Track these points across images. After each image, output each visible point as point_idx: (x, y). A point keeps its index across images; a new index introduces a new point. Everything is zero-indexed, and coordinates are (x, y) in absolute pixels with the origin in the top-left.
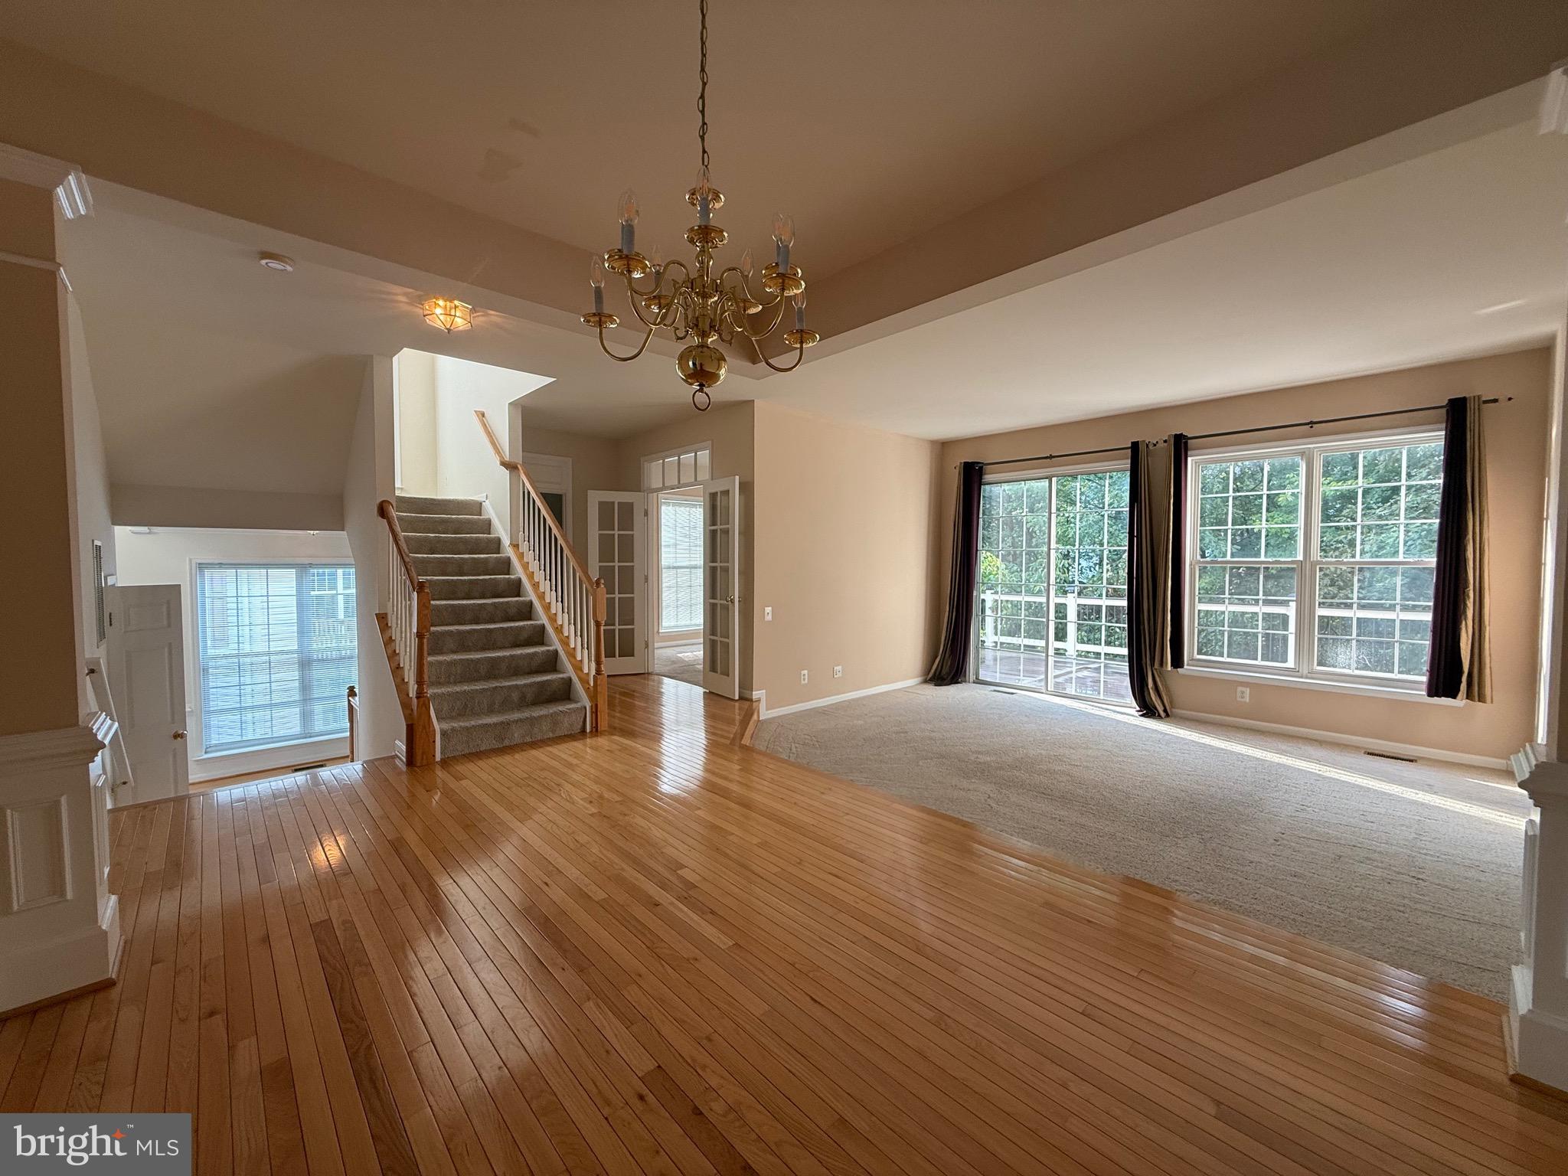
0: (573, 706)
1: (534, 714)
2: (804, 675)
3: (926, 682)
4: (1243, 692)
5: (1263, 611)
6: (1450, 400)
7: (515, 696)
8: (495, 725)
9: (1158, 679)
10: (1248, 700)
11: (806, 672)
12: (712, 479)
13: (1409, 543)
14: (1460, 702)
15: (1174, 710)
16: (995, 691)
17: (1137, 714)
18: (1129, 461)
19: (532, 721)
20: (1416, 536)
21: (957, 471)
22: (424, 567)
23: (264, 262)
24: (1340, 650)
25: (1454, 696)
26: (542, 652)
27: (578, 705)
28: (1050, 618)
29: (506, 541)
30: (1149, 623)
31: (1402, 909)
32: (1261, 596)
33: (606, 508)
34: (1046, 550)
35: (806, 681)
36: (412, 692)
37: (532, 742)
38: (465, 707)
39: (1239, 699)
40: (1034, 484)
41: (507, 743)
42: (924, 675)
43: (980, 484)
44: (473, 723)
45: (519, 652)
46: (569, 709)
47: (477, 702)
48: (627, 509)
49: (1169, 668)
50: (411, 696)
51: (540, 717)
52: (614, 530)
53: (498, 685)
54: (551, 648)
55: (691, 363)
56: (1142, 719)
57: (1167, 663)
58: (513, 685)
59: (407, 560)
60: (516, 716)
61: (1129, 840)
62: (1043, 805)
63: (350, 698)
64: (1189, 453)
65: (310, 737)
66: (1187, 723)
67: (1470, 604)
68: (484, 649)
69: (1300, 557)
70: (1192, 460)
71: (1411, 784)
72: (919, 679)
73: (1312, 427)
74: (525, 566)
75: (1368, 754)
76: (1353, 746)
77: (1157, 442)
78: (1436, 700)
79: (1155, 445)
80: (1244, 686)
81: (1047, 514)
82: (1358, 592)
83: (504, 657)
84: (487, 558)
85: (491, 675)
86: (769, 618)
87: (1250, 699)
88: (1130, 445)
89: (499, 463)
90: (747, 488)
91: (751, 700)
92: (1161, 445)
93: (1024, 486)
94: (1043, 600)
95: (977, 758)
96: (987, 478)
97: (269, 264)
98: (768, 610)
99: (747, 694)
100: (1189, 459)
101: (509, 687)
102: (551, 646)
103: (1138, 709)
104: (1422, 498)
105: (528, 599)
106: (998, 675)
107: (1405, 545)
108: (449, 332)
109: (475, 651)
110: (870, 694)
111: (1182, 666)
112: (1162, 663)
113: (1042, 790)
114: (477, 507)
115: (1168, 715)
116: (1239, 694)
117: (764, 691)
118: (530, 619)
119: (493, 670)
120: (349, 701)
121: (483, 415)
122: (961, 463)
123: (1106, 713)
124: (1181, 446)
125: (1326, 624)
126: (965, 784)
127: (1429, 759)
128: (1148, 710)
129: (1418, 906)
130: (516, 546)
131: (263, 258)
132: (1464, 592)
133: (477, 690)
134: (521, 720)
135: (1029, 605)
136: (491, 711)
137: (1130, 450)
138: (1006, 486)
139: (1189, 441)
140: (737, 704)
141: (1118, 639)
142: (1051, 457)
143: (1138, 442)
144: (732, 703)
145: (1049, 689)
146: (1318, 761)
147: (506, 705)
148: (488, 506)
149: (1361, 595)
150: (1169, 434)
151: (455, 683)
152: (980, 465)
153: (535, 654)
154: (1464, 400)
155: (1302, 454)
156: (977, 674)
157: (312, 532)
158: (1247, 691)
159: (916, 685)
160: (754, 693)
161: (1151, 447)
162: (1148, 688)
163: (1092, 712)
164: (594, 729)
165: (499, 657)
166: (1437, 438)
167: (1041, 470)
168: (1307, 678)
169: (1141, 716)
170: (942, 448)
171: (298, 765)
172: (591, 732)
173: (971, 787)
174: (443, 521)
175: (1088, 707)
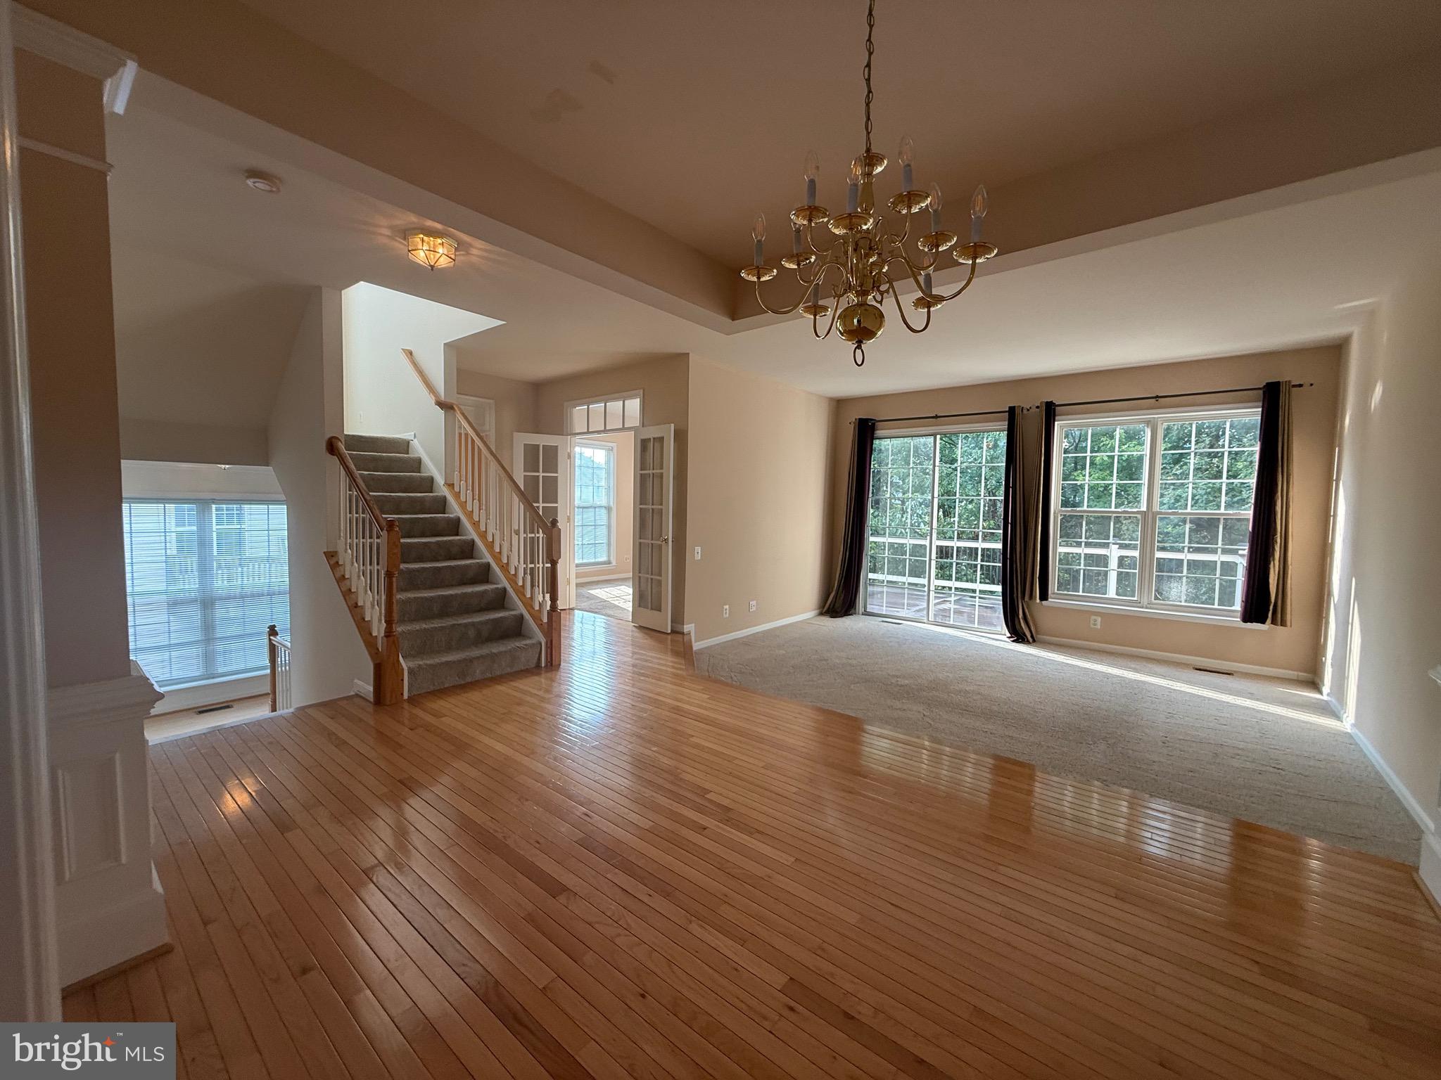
0: (528, 642)
1: (494, 651)
2: (726, 609)
3: (821, 614)
4: (1095, 621)
5: (1085, 552)
6: (1267, 383)
7: (472, 633)
8: (459, 661)
9: (1026, 611)
10: (1099, 627)
11: (727, 607)
12: (643, 426)
13: (1197, 498)
14: (1266, 627)
15: (1038, 636)
16: (883, 621)
17: (1008, 640)
18: (1007, 423)
19: (493, 657)
20: (1203, 492)
21: (852, 426)
22: (383, 504)
23: (250, 182)
24: (1174, 585)
25: (1263, 622)
26: (492, 590)
27: (533, 641)
28: (932, 558)
29: (440, 480)
30: (1020, 563)
31: (1279, 793)
32: (1083, 539)
33: (531, 451)
34: (930, 498)
35: (727, 615)
36: (378, 629)
37: (492, 677)
38: (424, 646)
39: (1092, 626)
40: (922, 440)
41: (469, 679)
42: (819, 608)
43: (873, 438)
44: (437, 660)
45: (469, 589)
46: (526, 645)
47: (435, 640)
48: (551, 453)
49: (1038, 601)
50: (375, 634)
51: (500, 653)
52: (538, 472)
53: (456, 622)
54: (499, 586)
55: (855, 321)
56: (1014, 644)
57: (1036, 597)
58: (469, 623)
59: (368, 498)
60: (475, 652)
61: (1054, 748)
62: (971, 721)
63: (272, 637)
64: (1057, 418)
65: (213, 678)
66: (1052, 647)
67: (1277, 548)
68: (432, 587)
69: (1144, 508)
70: (1058, 424)
71: (1238, 693)
72: (817, 612)
73: (1157, 400)
74: (463, 505)
75: (1197, 669)
76: (1184, 664)
77: (1030, 408)
78: (1249, 625)
79: (1028, 410)
80: (1097, 615)
81: (931, 467)
82: (1158, 536)
83: (456, 595)
84: (423, 497)
85: (443, 614)
86: (698, 557)
87: (1101, 626)
88: (1007, 409)
89: (433, 402)
90: (681, 437)
91: (683, 633)
92: (1034, 409)
93: (912, 442)
94: (927, 543)
95: (897, 681)
96: (879, 433)
97: (256, 185)
98: (698, 549)
99: (678, 628)
100: (1056, 423)
101: (466, 625)
102: (499, 584)
103: (1009, 635)
104: (1206, 462)
105: (469, 538)
106: (884, 608)
107: (1193, 499)
108: (432, 269)
109: (424, 589)
110: (778, 625)
111: (1046, 599)
112: (1031, 596)
113: (964, 708)
114: (404, 446)
115: (1034, 641)
116: (1092, 622)
117: (693, 625)
118: (472, 557)
119: (446, 608)
120: (270, 640)
121: (411, 353)
122: (856, 419)
123: (983, 640)
124: (1050, 412)
125: (1162, 564)
126: (898, 704)
127: (1242, 673)
128: (1018, 636)
129: (1289, 791)
130: (450, 485)
131: (248, 177)
132: (1273, 539)
133: (436, 628)
134: (482, 656)
135: (891, 545)
136: (449, 649)
137: (1007, 413)
138: (895, 441)
139: (1057, 408)
140: (669, 637)
141: (965, 575)
142: (937, 417)
143: (1014, 407)
144: (665, 636)
145: (930, 619)
146: (1164, 677)
147: (463, 643)
148: (416, 444)
149: (1160, 539)
150: (1041, 401)
151: (412, 621)
152: (873, 422)
153: (485, 592)
154: (1278, 384)
155: (1148, 423)
156: (865, 607)
157: (223, 466)
158: (1099, 619)
159: (813, 617)
160: (685, 626)
161: (1025, 411)
162: (1019, 619)
163: (971, 639)
164: (549, 664)
165: (452, 595)
166: (1254, 414)
167: (924, 428)
168: (1147, 608)
169: (1013, 641)
170: (839, 405)
171: (203, 707)
172: (546, 666)
173: (905, 708)
174: (374, 459)
175: (967, 634)
